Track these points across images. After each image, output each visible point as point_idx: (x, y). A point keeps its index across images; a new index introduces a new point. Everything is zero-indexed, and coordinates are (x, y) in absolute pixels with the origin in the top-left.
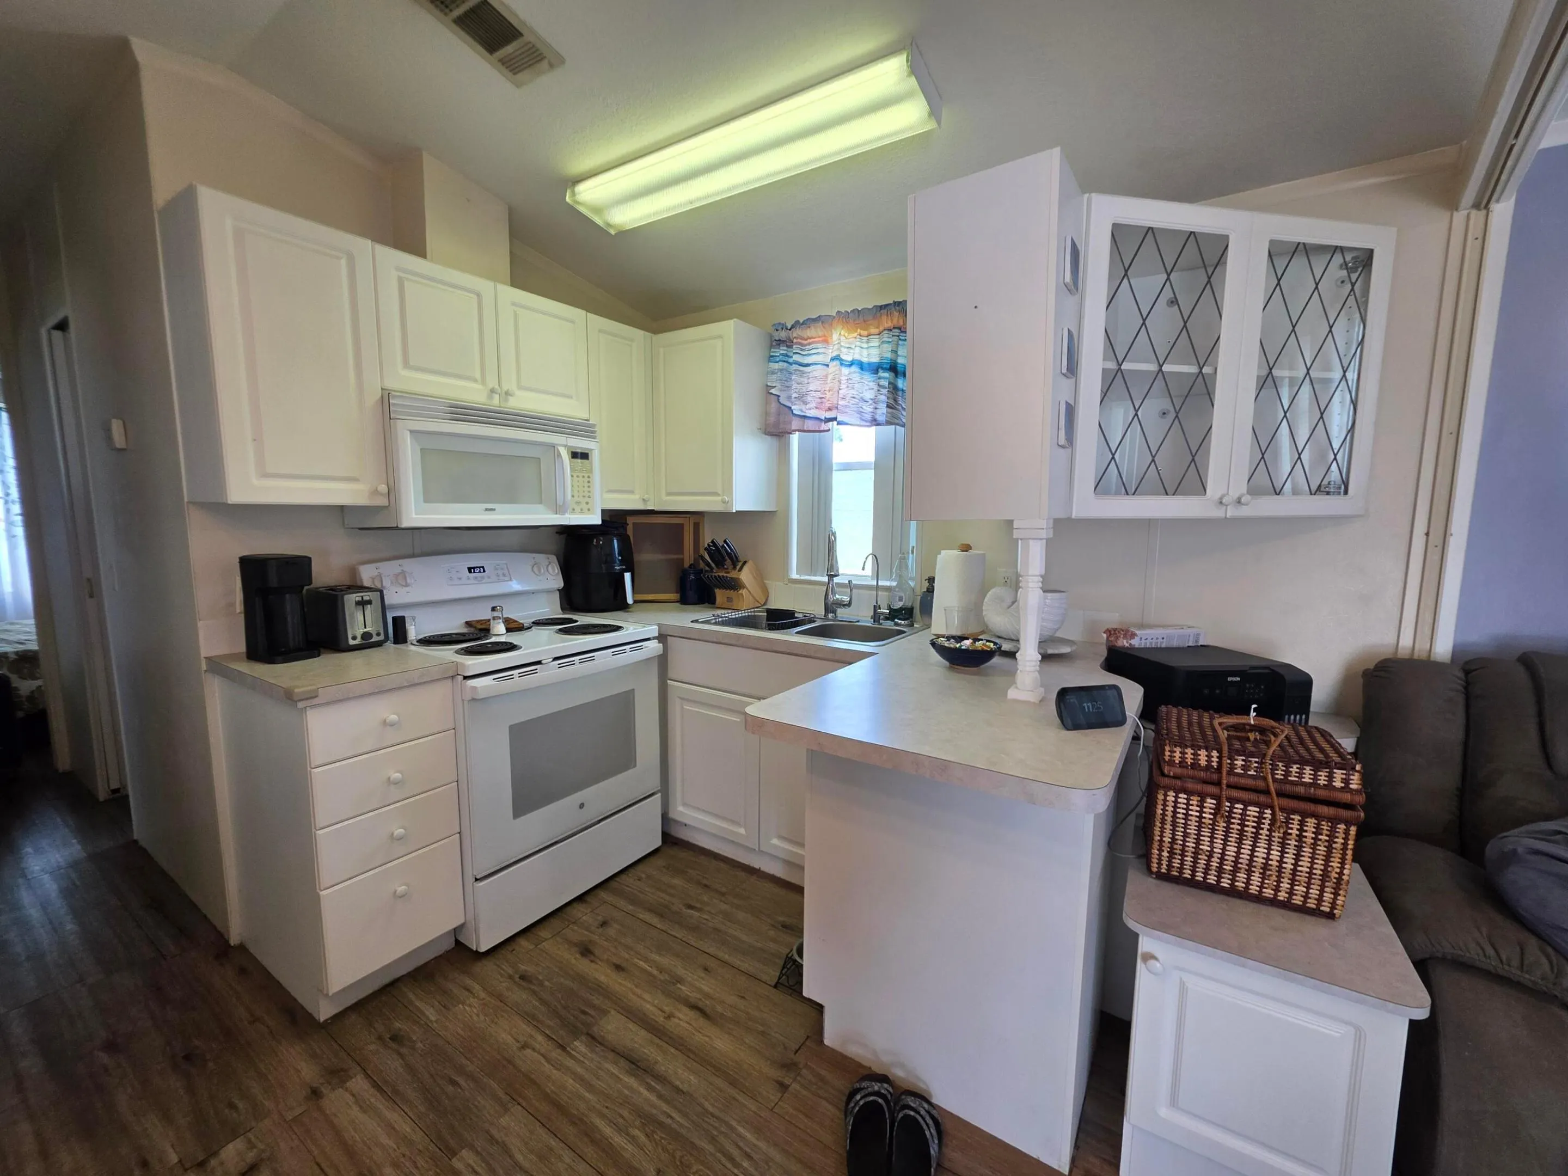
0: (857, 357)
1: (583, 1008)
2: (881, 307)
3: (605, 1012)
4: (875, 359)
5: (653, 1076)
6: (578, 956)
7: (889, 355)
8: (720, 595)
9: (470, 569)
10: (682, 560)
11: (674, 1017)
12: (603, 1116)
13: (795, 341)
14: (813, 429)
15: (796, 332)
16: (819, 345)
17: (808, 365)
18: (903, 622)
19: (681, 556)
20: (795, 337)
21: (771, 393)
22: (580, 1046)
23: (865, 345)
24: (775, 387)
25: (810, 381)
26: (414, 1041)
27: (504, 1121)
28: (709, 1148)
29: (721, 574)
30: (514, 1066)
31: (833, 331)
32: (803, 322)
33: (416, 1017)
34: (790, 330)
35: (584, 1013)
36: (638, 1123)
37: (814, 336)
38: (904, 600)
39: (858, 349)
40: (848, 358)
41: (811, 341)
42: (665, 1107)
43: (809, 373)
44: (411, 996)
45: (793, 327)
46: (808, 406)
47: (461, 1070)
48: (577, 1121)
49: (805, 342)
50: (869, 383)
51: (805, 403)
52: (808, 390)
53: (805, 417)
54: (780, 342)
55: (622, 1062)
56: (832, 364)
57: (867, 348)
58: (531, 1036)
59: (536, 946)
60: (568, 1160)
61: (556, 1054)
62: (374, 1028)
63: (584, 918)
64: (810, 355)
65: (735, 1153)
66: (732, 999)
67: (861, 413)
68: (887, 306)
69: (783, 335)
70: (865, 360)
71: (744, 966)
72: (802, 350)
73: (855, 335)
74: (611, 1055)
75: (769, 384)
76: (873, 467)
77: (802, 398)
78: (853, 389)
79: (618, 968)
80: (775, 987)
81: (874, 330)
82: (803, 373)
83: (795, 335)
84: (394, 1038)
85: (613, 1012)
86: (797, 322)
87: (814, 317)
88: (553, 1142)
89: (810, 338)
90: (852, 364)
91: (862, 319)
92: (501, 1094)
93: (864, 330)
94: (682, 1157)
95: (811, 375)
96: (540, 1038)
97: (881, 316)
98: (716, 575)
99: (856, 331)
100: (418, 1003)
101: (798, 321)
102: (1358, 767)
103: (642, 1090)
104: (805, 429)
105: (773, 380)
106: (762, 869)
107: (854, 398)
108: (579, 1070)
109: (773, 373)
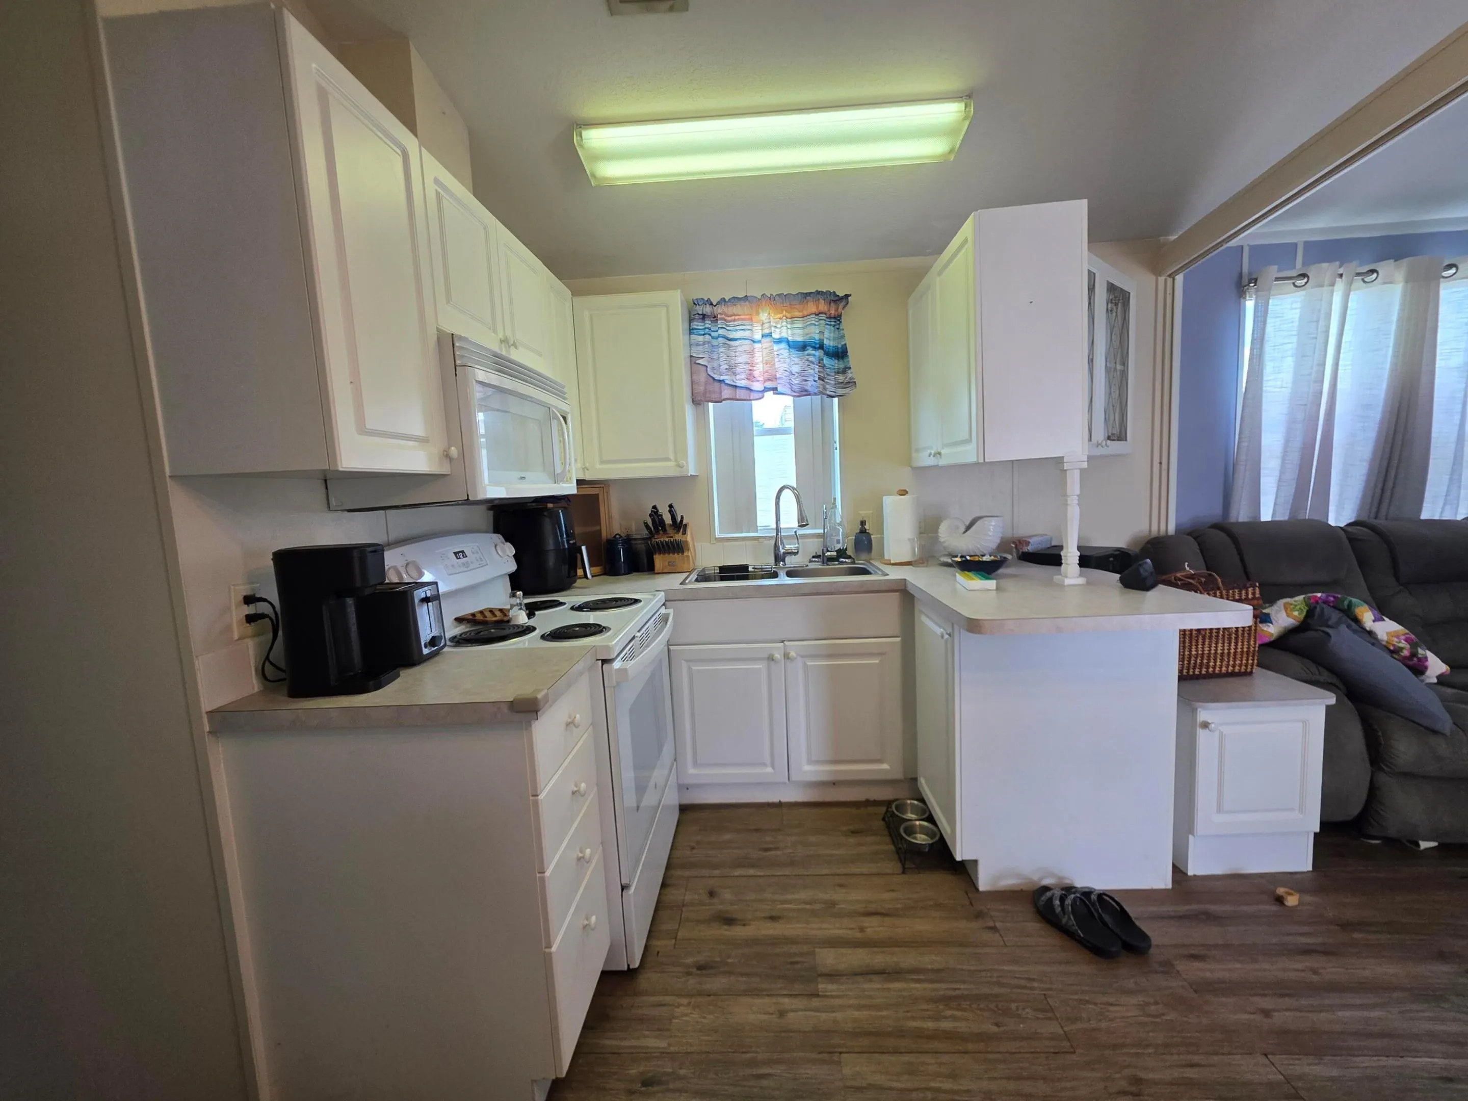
0: (784, 335)
1: (789, 960)
2: (807, 295)
3: (813, 954)
4: (799, 339)
5: (906, 973)
6: (726, 927)
7: (817, 337)
8: (659, 561)
9: (455, 553)
10: (600, 531)
11: (866, 928)
12: (913, 1018)
13: (719, 316)
14: (745, 398)
15: (718, 310)
16: (747, 323)
17: (735, 340)
18: (847, 560)
19: (598, 528)
20: (720, 313)
21: (699, 364)
22: (823, 986)
23: (789, 326)
24: (703, 358)
25: (737, 354)
26: (673, 1073)
27: (847, 1071)
28: (1002, 990)
29: (662, 540)
30: (794, 1032)
31: (760, 311)
32: (729, 300)
33: (642, 1055)
34: (715, 306)
35: (792, 963)
36: (941, 1007)
37: (740, 314)
38: (841, 542)
39: (784, 329)
40: (776, 336)
41: (737, 317)
42: (944, 986)
43: (737, 346)
44: (608, 1042)
45: (718, 303)
46: (738, 377)
47: (753, 1063)
48: (901, 1033)
49: (730, 319)
50: (794, 359)
51: (735, 374)
52: (737, 362)
53: (736, 387)
54: (704, 317)
55: (875, 978)
56: (764, 340)
57: (791, 328)
58: (777, 1003)
59: (676, 938)
60: (933, 1061)
61: (815, 1002)
62: (611, 1089)
63: (686, 897)
64: (736, 330)
65: (1023, 982)
66: (887, 896)
67: (791, 384)
68: (810, 293)
69: (708, 310)
70: (790, 339)
71: (865, 870)
72: (727, 325)
73: (781, 315)
74: (859, 978)
75: (695, 355)
76: (793, 432)
77: (731, 369)
78: (785, 363)
79: (773, 918)
80: (904, 873)
81: (797, 314)
82: (730, 346)
83: (720, 311)
84: (647, 1083)
85: (817, 950)
86: (723, 300)
87: (740, 297)
88: (906, 1058)
89: (735, 315)
90: (779, 341)
91: (788, 304)
92: (814, 1056)
93: (788, 313)
94: (997, 1006)
95: (739, 349)
96: (786, 1000)
97: (807, 302)
98: (658, 540)
99: (782, 313)
100: (626, 1043)
101: (724, 298)
102: (1257, 584)
103: (913, 985)
104: (738, 397)
105: (697, 352)
106: (782, 801)
107: (786, 371)
108: (851, 1002)
109: (698, 345)
